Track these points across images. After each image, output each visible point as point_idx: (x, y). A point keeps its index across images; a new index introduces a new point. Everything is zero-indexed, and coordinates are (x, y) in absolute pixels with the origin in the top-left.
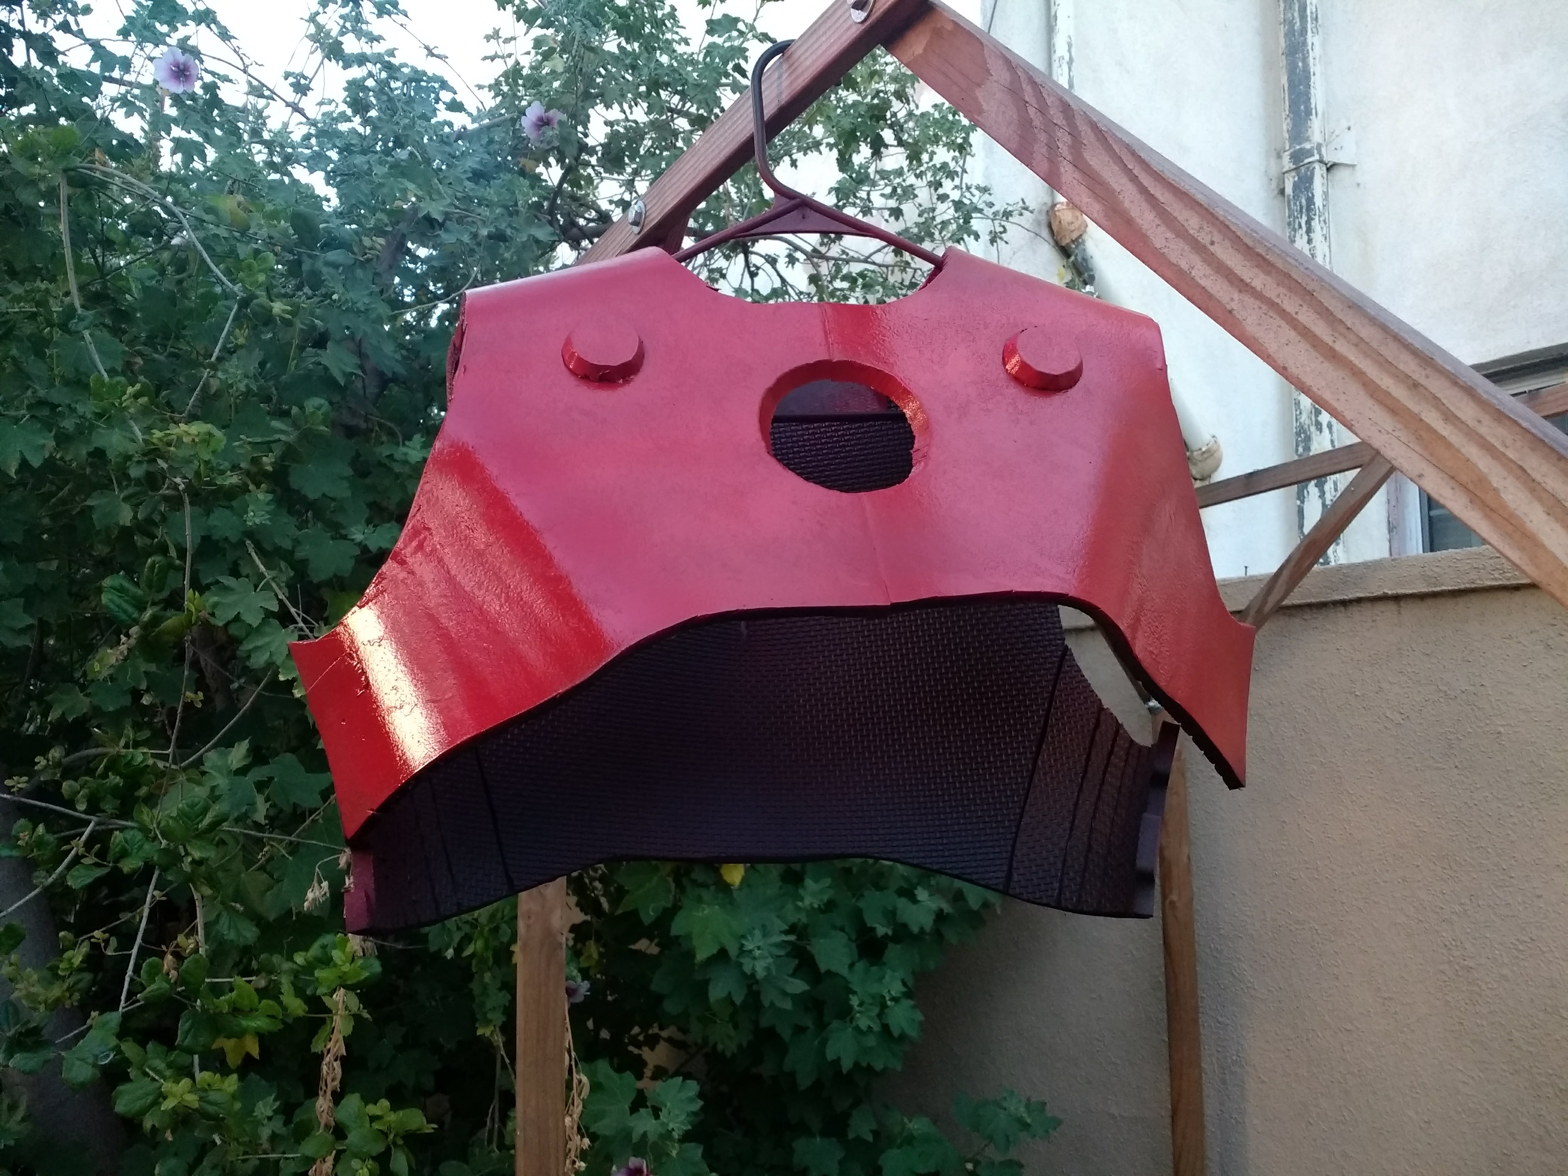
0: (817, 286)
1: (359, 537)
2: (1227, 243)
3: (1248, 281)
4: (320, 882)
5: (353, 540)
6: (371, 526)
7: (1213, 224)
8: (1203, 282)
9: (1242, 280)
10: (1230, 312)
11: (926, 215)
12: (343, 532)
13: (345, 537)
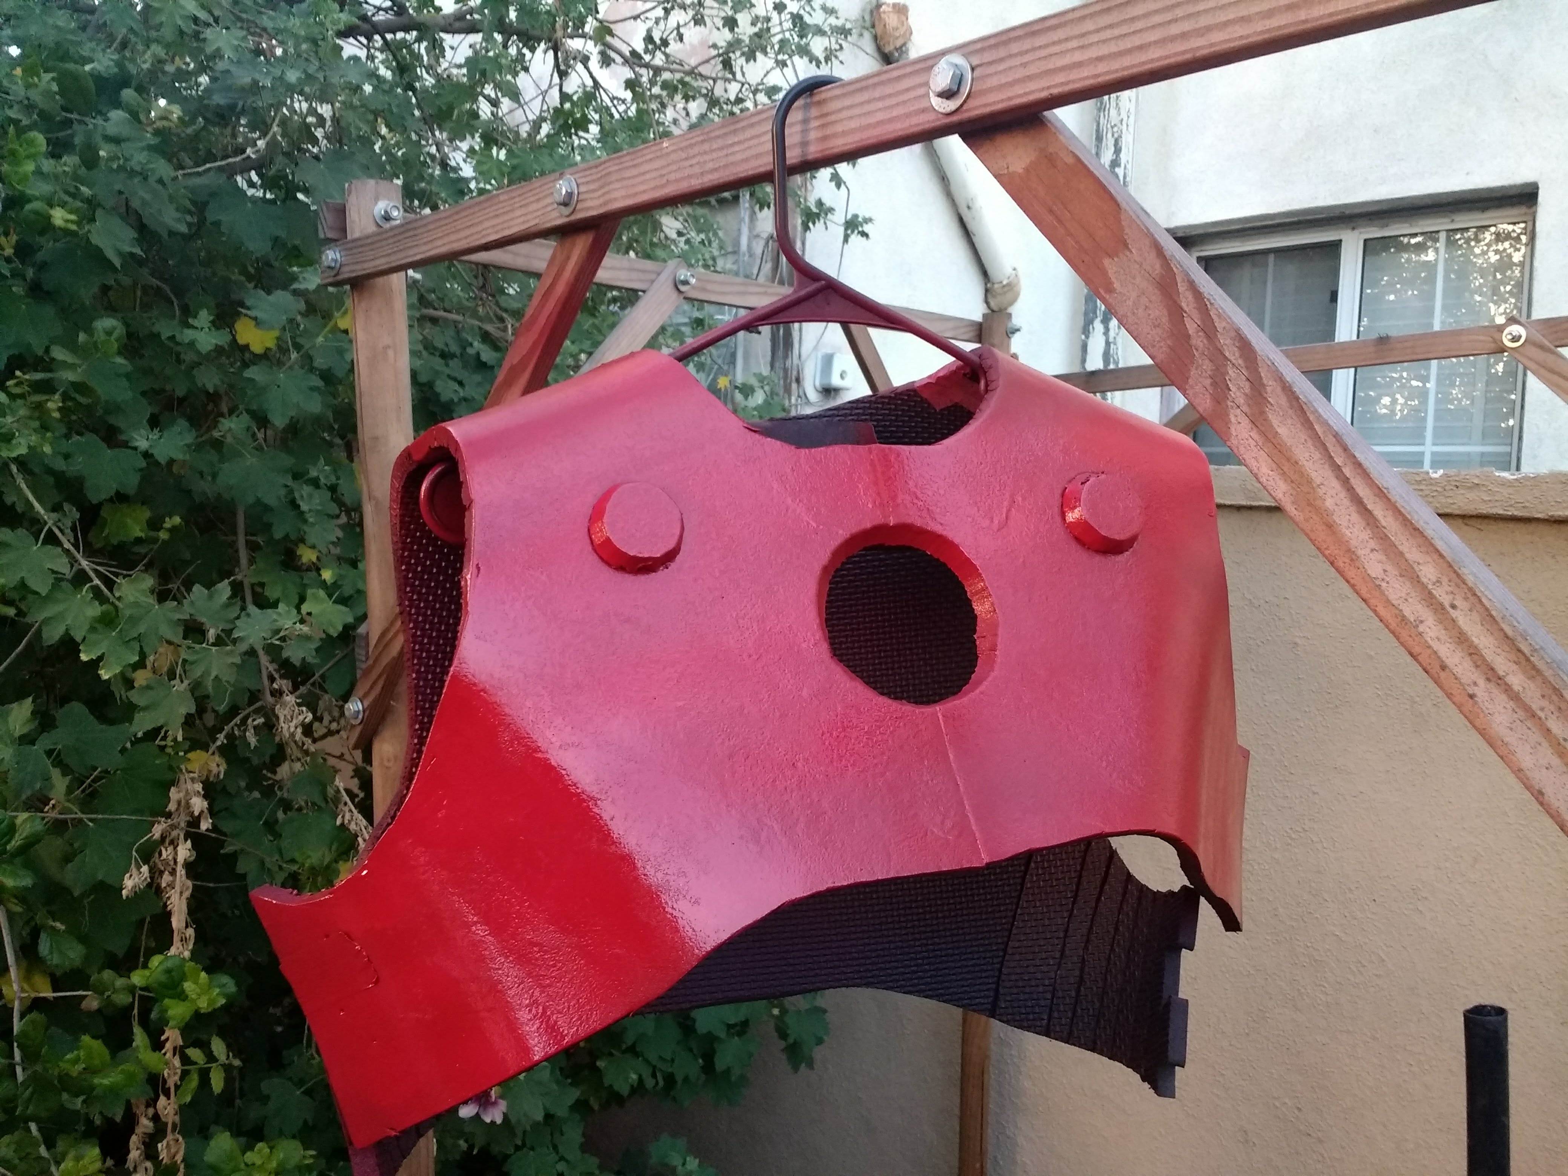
0: (633, 92)
1: (143, 444)
2: (1475, 616)
3: (1501, 673)
4: (139, 868)
5: (135, 448)
6: (156, 431)
7: (1457, 586)
8: (1435, 645)
9: (1492, 669)
10: (1472, 696)
11: (759, 25)
12: (123, 437)
13: (125, 445)
